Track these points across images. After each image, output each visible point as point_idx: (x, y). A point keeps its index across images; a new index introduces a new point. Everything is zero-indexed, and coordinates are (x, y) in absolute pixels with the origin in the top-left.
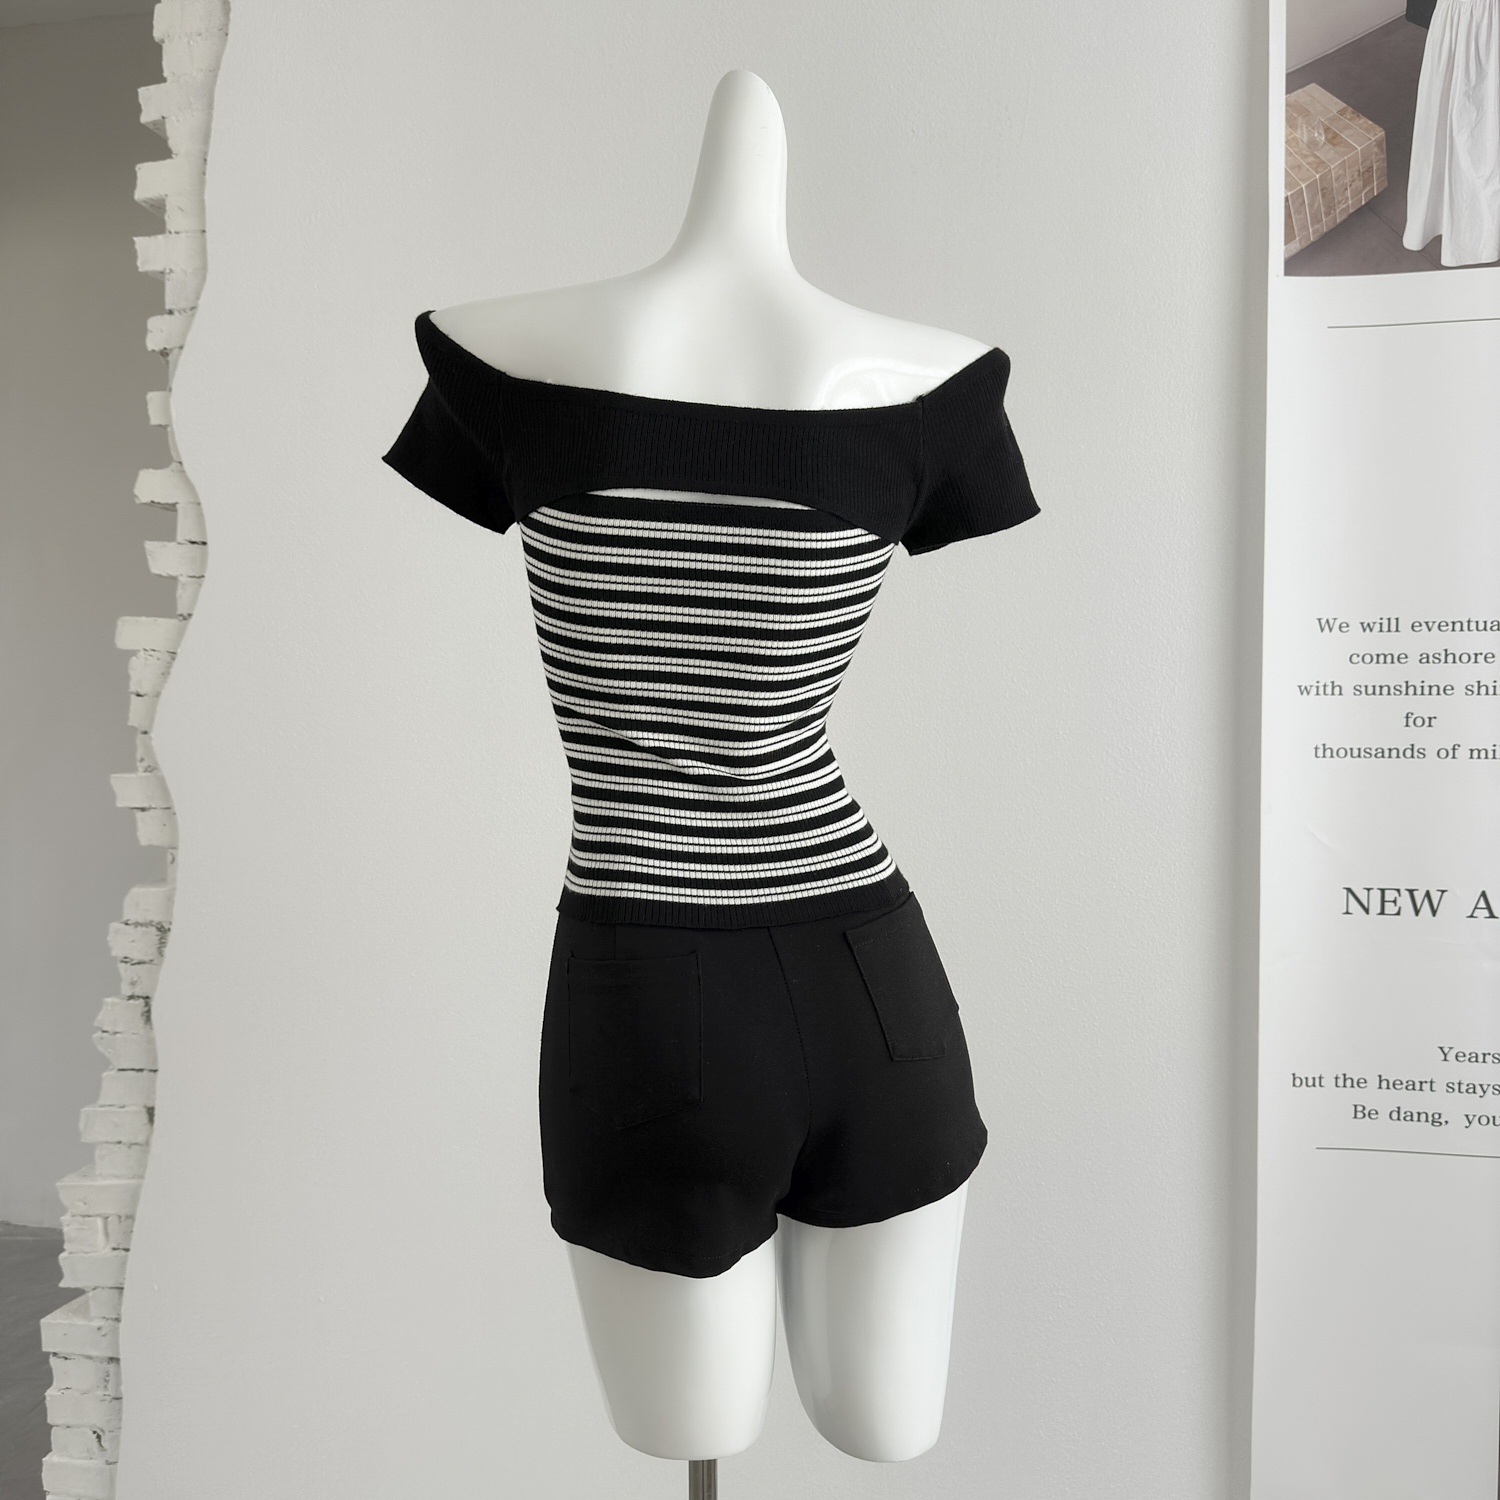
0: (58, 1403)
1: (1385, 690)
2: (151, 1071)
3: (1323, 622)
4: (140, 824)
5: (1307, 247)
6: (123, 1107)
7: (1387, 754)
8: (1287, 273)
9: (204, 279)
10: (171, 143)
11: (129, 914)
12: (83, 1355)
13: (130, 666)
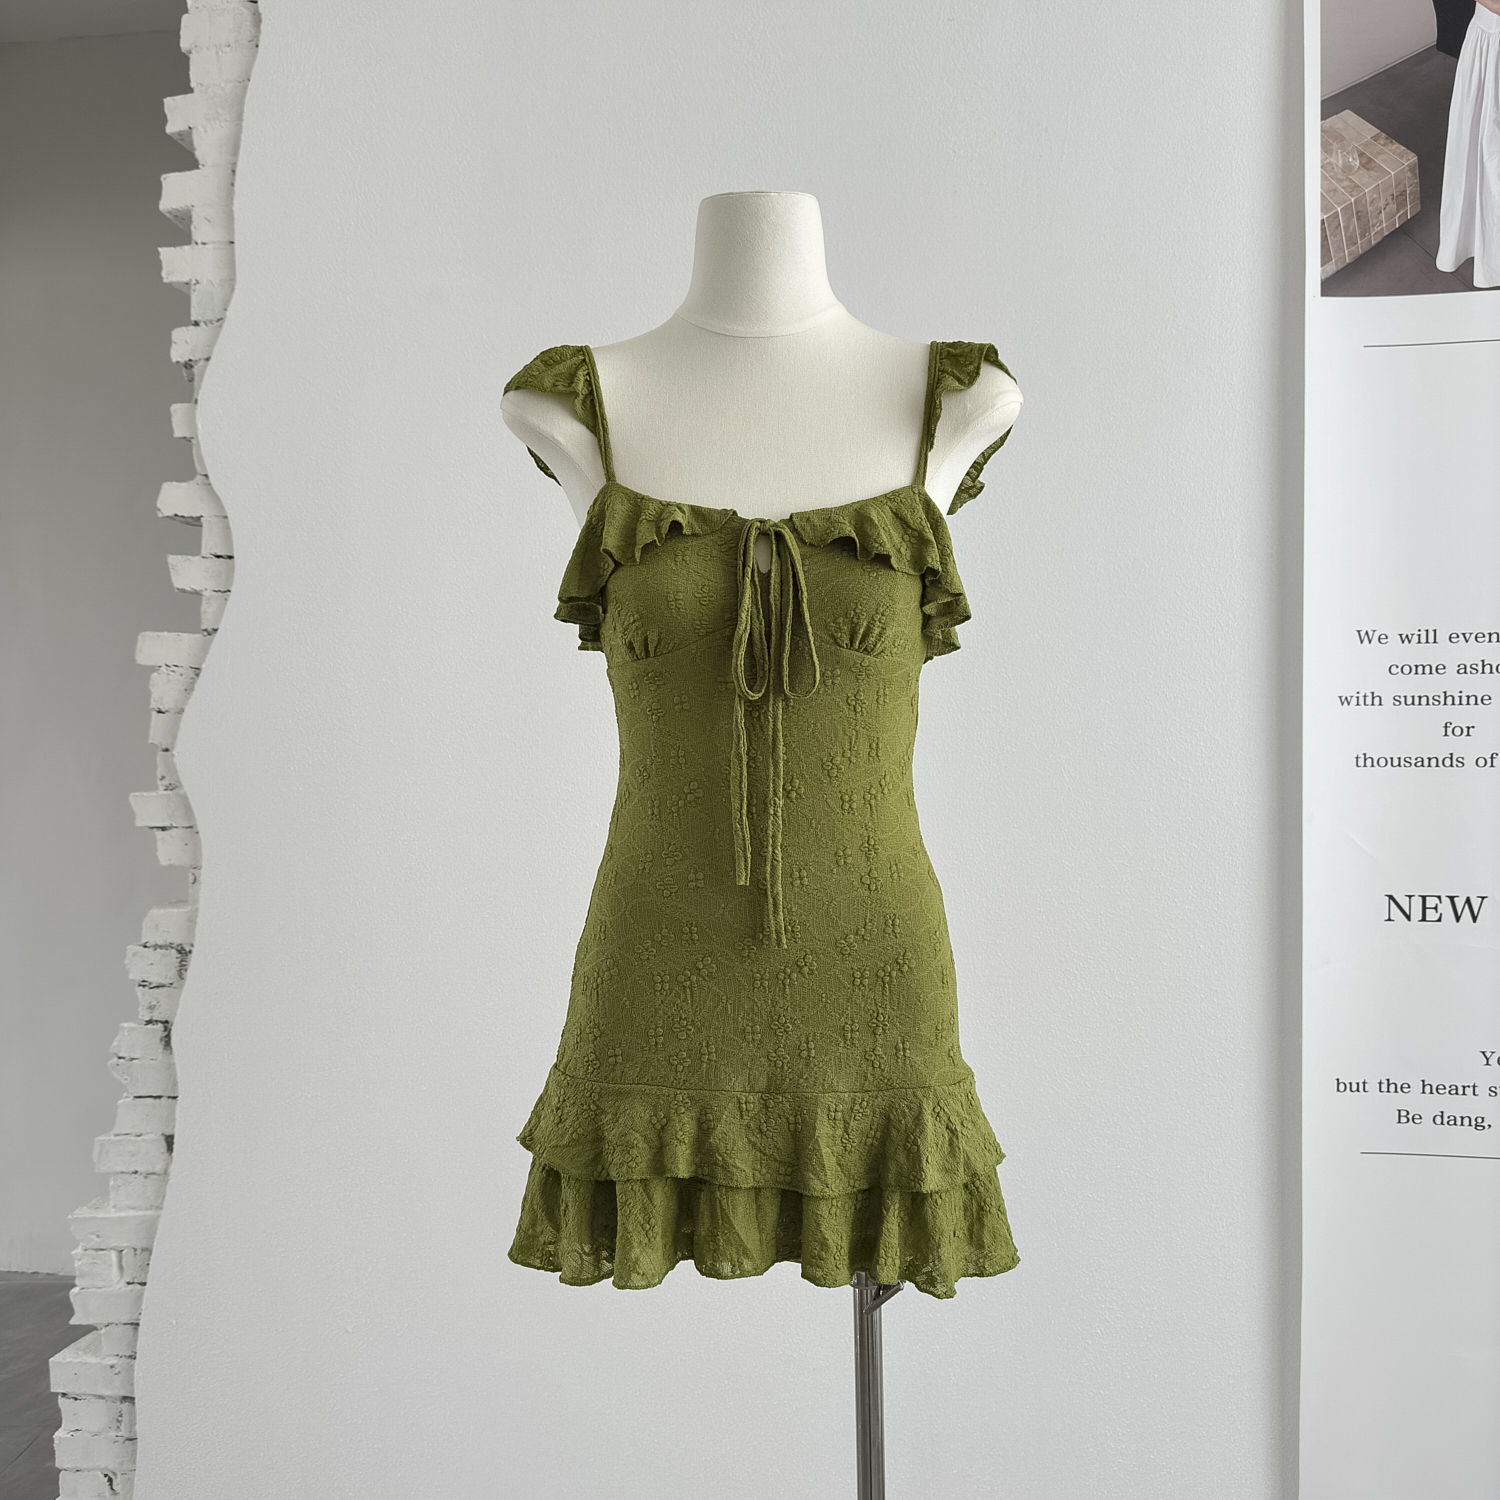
0: (67, 1446)
1: (1424, 700)
2: (169, 1097)
3: (1363, 634)
4: (159, 843)
5: (1342, 269)
6: (139, 1136)
7: (1426, 763)
8: (1322, 295)
9: (233, 290)
10: (198, 154)
11: (149, 937)
12: (95, 1395)
13: (151, 683)
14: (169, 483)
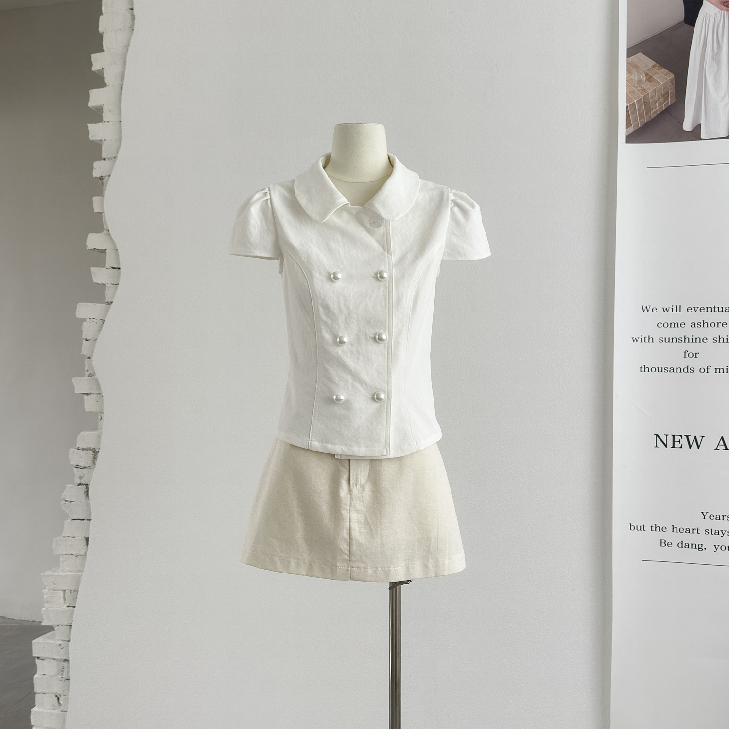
0: (39, 682)
1: (674, 340)
2: (88, 520)
3: (644, 307)
4: (86, 402)
5: (637, 130)
6: (75, 537)
7: (675, 371)
8: (627, 143)
9: (121, 144)
10: (106, 81)
11: (80, 444)
12: (52, 658)
13: (83, 326)
14: (92, 234)
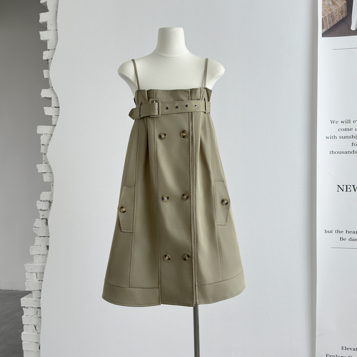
0: (25, 319)
1: (347, 137)
2: (47, 237)
3: (332, 121)
4: (44, 177)
5: (327, 30)
6: (41, 246)
7: (347, 153)
8: (322, 37)
9: (57, 42)
10: (48, 8)
11: (42, 198)
12: (31, 307)
13: (41, 138)
14: (44, 89)
